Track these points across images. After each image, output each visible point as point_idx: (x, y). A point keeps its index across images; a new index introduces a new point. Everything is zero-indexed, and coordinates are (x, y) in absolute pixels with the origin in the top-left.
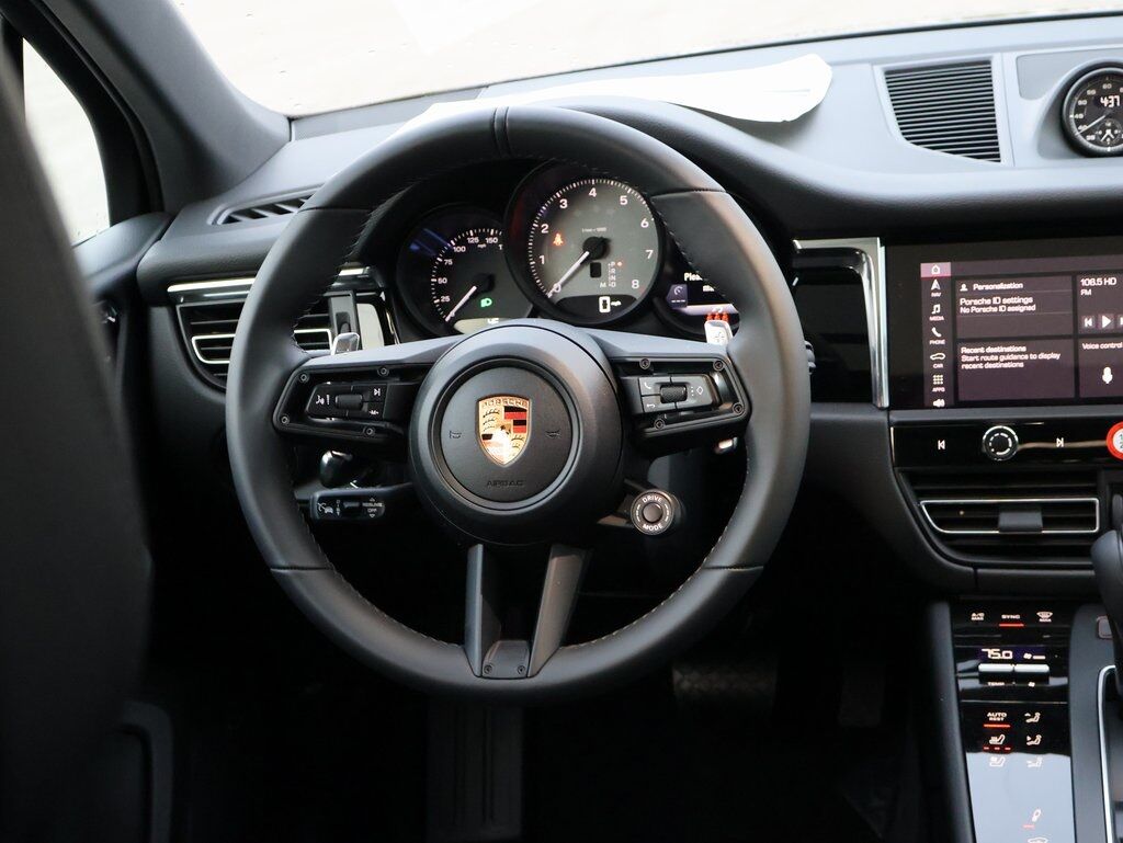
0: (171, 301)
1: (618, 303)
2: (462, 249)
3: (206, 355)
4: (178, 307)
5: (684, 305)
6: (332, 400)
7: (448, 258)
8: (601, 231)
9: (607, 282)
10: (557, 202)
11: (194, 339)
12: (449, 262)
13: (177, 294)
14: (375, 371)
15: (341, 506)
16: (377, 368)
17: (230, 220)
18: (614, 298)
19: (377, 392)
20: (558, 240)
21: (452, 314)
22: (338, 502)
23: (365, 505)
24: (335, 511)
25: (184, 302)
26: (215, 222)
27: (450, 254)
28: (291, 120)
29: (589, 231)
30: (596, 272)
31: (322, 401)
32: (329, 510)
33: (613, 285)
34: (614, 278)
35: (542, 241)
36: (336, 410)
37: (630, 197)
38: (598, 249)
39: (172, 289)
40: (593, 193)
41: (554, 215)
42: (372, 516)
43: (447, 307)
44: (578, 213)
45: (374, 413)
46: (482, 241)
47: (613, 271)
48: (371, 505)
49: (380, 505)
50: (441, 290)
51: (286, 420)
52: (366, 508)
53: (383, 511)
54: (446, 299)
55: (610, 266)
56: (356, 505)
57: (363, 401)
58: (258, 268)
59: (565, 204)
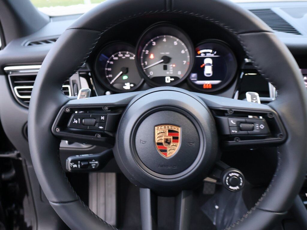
0: (6, 74)
1: (173, 79)
2: (116, 58)
3: (21, 94)
4: (9, 76)
5: (196, 81)
6: (81, 121)
7: (111, 61)
8: (167, 54)
9: (170, 72)
10: (151, 43)
11: (16, 88)
12: (112, 63)
13: (9, 71)
14: (102, 108)
15: (80, 164)
16: (102, 107)
17: (30, 45)
18: (171, 77)
19: (103, 118)
20: (152, 56)
21: (113, 81)
22: (79, 162)
23: (90, 163)
24: (78, 166)
25: (12, 74)
26: (24, 45)
27: (112, 60)
28: (50, 17)
29: (163, 54)
30: (165, 68)
31: (76, 122)
32: (75, 166)
33: (171, 73)
34: (172, 70)
35: (146, 57)
36: (83, 126)
37: (178, 42)
38: (167, 60)
39: (6, 69)
40: (165, 40)
41: (150, 47)
42: (93, 167)
43: (111, 79)
44: (159, 47)
45: (101, 127)
46: (124, 56)
47: (172, 68)
48: (93, 163)
49: (97, 162)
50: (109, 73)
51: (58, 130)
52: (91, 164)
53: (98, 165)
54: (111, 76)
55: (171, 66)
56: (86, 163)
57: (96, 122)
58: (42, 61)
59: (154, 44)
